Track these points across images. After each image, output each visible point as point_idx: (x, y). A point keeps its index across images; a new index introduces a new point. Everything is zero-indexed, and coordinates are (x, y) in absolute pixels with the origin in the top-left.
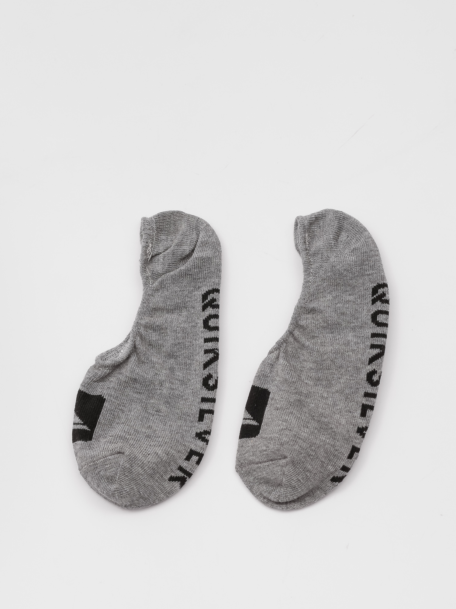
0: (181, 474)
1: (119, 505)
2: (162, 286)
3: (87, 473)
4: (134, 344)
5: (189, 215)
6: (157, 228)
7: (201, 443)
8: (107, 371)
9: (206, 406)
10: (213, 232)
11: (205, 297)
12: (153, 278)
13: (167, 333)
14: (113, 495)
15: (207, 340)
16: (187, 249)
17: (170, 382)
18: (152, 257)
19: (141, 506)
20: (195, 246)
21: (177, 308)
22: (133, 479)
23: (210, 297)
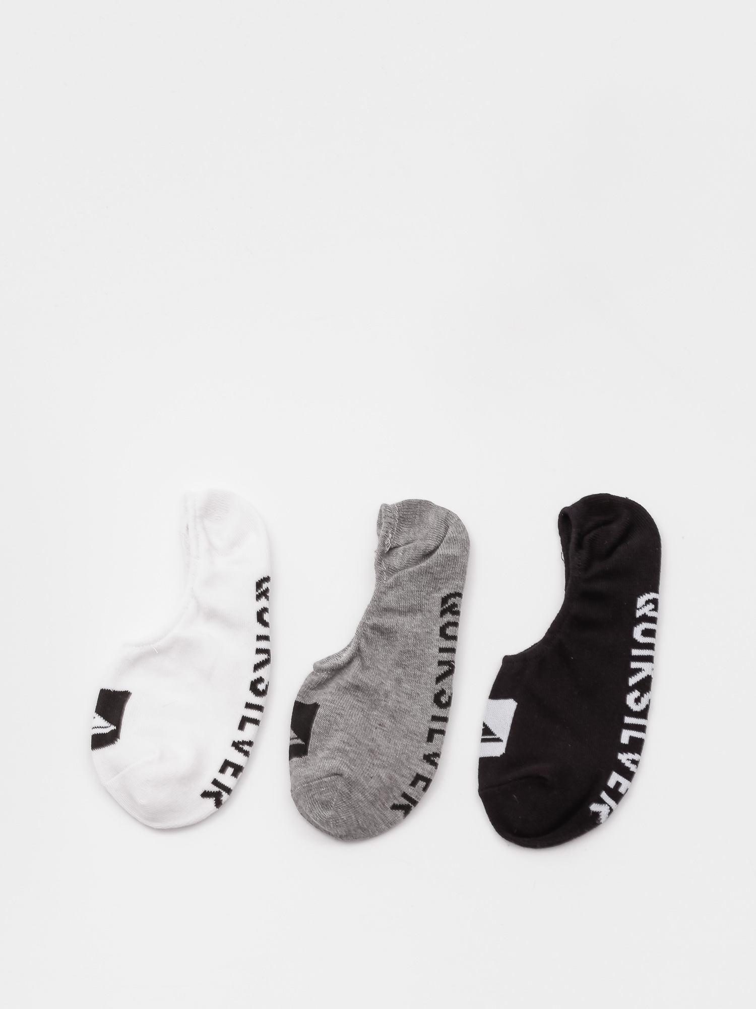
0: (405, 802)
1: (332, 835)
2: (397, 584)
3: (300, 795)
4: (358, 647)
5: (438, 507)
6: (400, 517)
7: (429, 767)
8: (324, 675)
9: (437, 725)
10: (464, 529)
11: (444, 600)
12: (388, 574)
13: (396, 638)
14: (327, 822)
15: (442, 650)
16: (432, 544)
17: (398, 694)
18: (391, 549)
19: (359, 838)
20: (442, 542)
21: (412, 611)
22: (352, 806)
23: (450, 602)
